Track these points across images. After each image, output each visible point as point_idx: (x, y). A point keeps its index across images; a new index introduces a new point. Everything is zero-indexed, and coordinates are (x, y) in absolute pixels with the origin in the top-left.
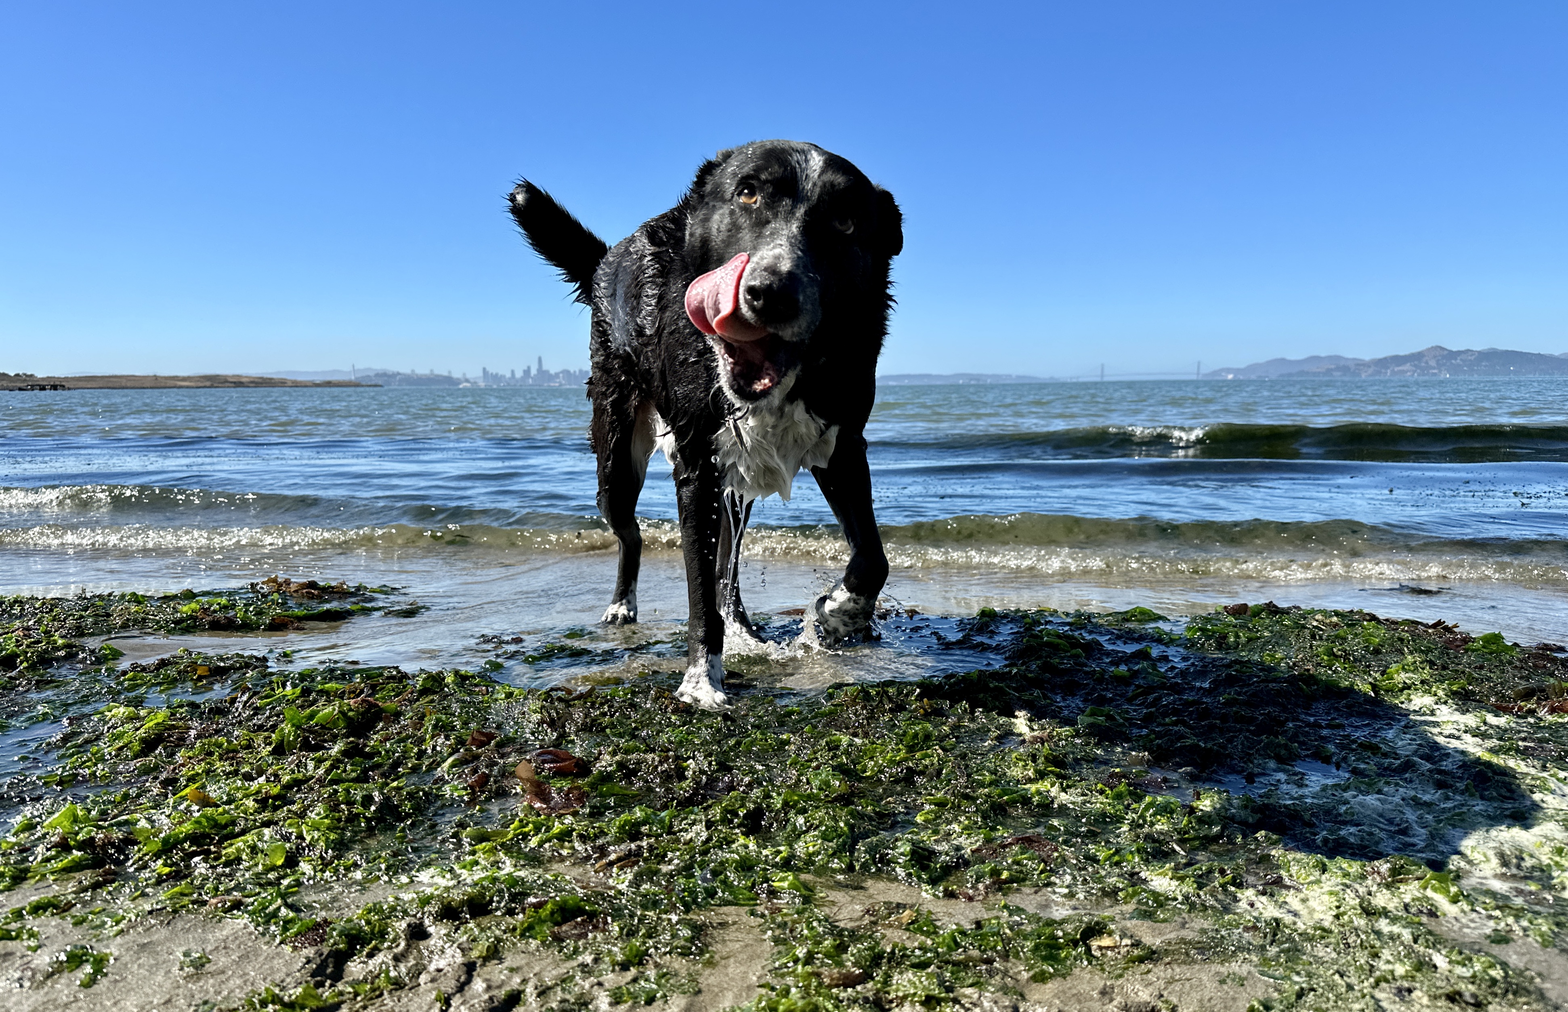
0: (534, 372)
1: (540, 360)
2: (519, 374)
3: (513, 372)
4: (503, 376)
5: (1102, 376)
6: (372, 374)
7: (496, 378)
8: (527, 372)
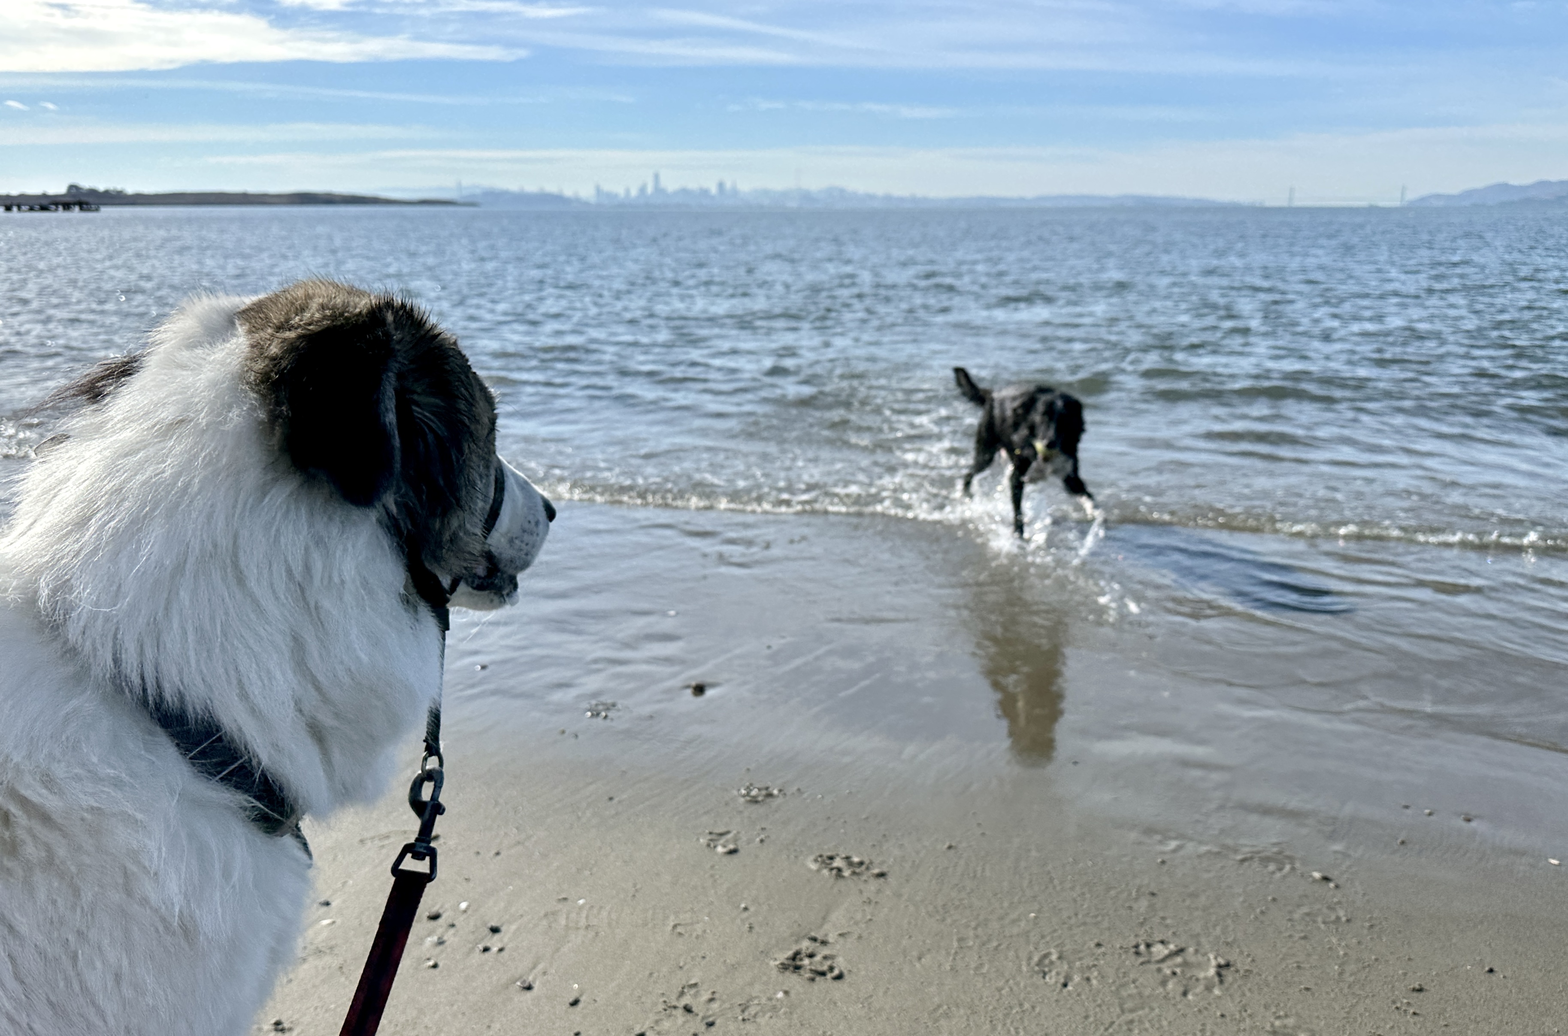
0: (650, 190)
1: (657, 177)
2: (634, 193)
3: (628, 191)
4: (616, 196)
5: (1291, 199)
6: (478, 191)
7: (609, 195)
8: (643, 190)
